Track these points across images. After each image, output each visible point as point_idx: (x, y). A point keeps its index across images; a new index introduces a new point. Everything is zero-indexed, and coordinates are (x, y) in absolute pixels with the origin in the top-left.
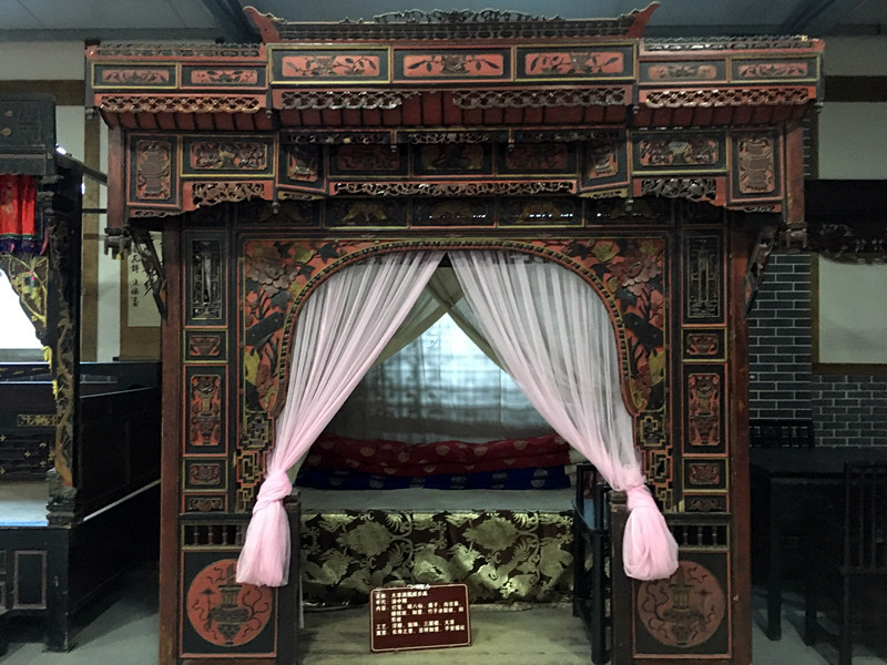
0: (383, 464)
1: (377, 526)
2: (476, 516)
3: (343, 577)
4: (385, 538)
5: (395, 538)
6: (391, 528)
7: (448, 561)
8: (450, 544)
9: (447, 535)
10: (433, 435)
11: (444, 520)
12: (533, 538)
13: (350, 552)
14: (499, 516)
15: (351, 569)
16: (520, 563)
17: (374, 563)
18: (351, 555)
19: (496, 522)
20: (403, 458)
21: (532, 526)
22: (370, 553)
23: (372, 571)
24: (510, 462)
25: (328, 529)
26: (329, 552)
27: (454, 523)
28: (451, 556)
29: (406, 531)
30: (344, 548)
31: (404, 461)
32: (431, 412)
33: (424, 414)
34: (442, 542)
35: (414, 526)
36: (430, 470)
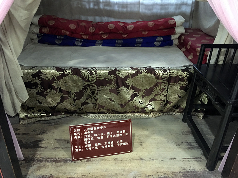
0: (82, 33)
1: (75, 77)
2: (133, 72)
3: (59, 103)
4: (81, 84)
5: (86, 83)
6: (84, 79)
7: (117, 95)
8: (118, 87)
9: (117, 82)
10: (106, 18)
11: (115, 74)
12: (165, 83)
13: (61, 91)
14: (147, 72)
15: (63, 99)
16: (156, 95)
17: (75, 96)
18: (61, 92)
19: (145, 75)
20: (91, 30)
21: (165, 77)
22: (72, 91)
23: (74, 100)
24: (145, 33)
25: (46, 79)
26: (48, 90)
27: (121, 76)
28: (119, 93)
29: (93, 80)
30: (57, 88)
31: (92, 32)
32: (105, 5)
33: (102, 6)
34: (113, 86)
35: (97, 77)
36: (105, 37)
